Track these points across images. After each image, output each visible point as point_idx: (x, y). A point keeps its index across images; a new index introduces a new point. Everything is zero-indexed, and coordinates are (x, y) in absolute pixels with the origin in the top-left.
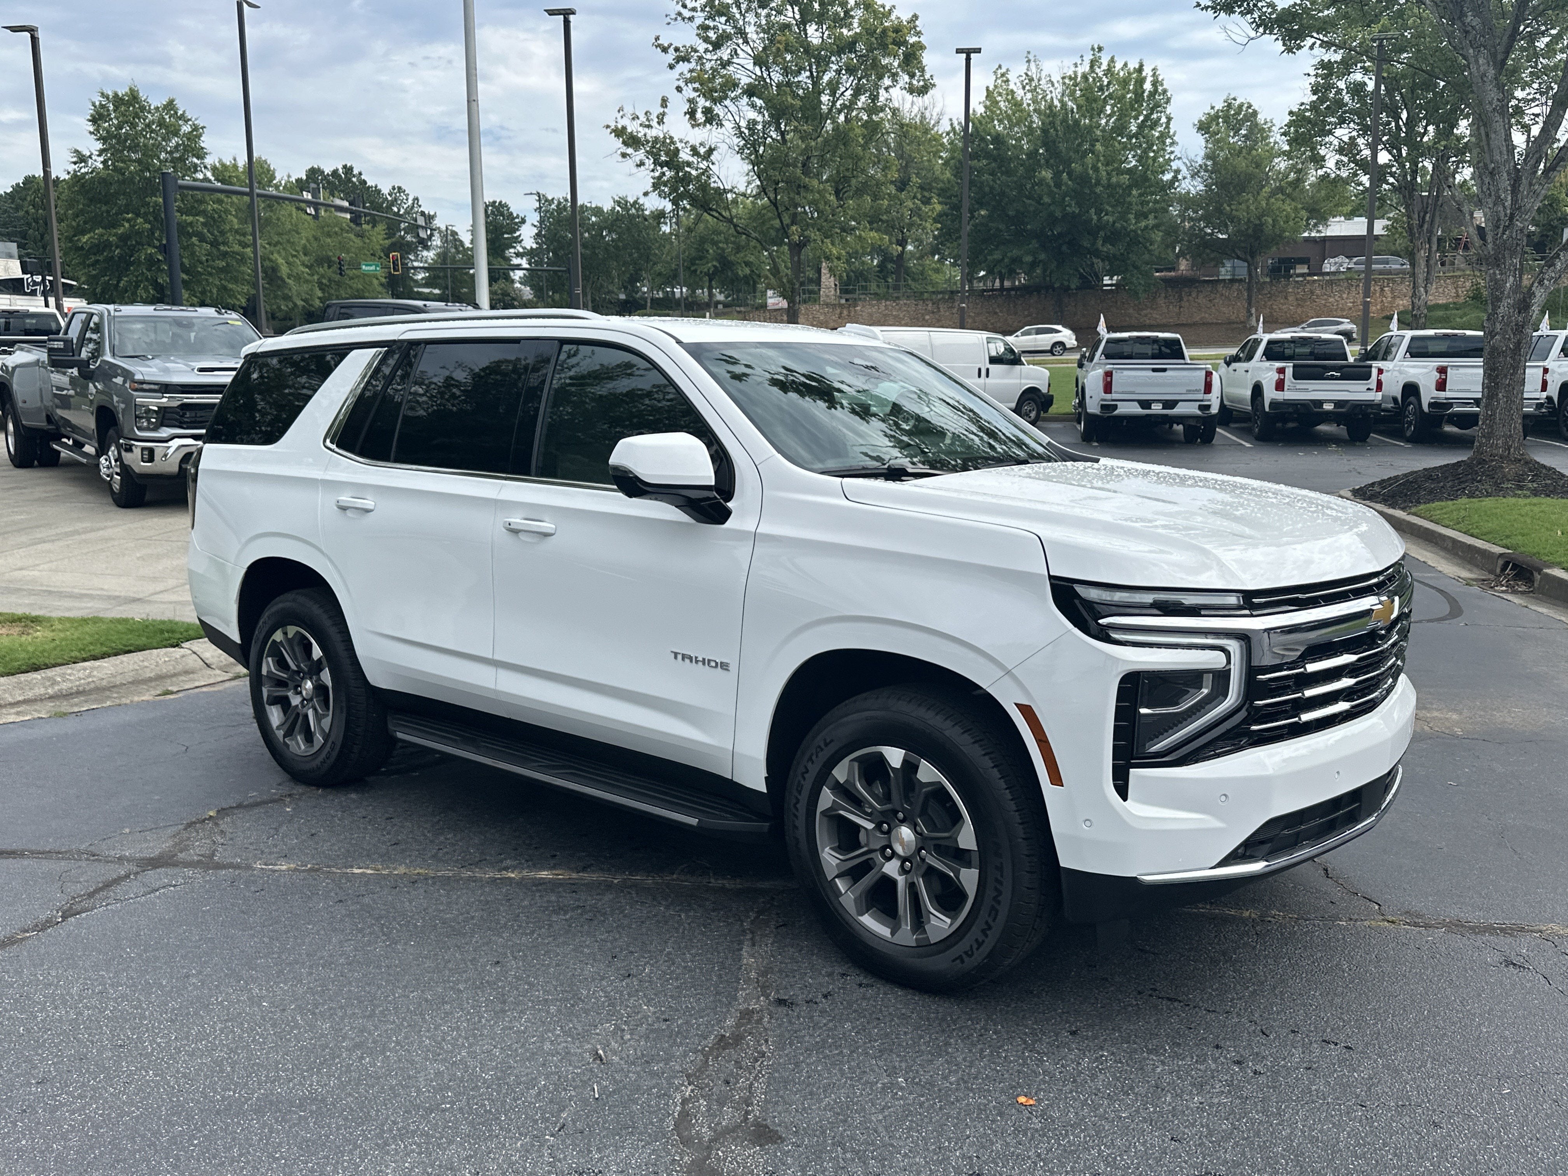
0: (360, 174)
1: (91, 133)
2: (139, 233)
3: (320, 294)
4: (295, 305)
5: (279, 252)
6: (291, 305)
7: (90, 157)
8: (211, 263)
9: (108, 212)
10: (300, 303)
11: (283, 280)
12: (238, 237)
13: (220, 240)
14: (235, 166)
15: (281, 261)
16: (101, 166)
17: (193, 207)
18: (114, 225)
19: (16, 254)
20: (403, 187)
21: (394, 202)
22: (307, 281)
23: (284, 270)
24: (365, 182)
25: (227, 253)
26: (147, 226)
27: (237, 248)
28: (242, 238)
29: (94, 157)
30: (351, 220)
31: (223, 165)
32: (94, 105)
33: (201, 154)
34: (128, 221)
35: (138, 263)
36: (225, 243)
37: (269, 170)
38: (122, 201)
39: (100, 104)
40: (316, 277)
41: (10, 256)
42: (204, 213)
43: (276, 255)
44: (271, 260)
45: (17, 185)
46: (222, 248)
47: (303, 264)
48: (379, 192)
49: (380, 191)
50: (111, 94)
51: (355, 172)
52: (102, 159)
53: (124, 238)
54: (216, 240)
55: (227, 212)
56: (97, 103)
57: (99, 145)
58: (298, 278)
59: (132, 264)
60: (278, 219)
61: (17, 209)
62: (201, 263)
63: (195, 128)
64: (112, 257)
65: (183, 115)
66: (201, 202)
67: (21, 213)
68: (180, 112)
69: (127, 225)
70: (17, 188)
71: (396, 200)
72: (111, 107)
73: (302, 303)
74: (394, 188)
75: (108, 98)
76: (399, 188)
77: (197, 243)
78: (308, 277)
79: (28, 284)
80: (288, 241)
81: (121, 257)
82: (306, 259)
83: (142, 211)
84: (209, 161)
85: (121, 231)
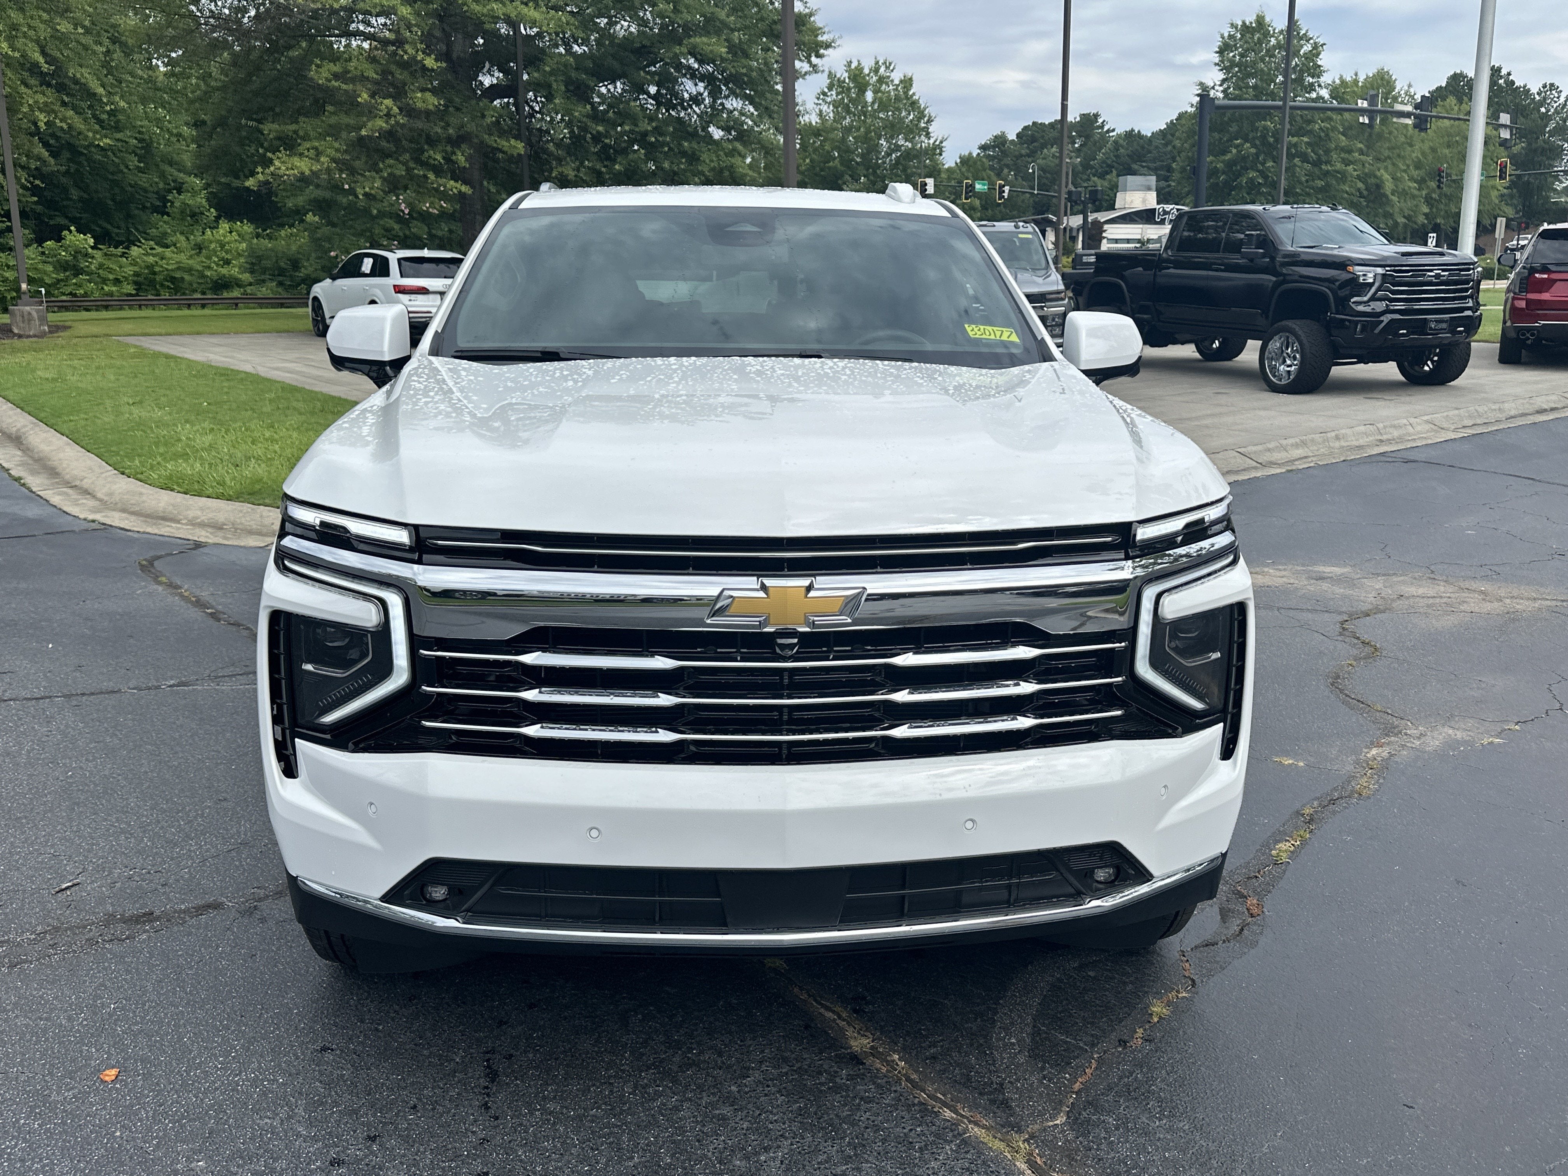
0: (1509, 74)
1: (1216, 64)
2: (1244, 158)
3: (1426, 210)
4: (1396, 224)
5: (1386, 168)
6: (1390, 223)
7: (1213, 88)
8: (1311, 183)
9: (1221, 139)
10: (1401, 220)
11: (1386, 196)
12: (1342, 155)
13: (1324, 158)
14: (1356, 82)
15: (1386, 176)
16: (1221, 95)
17: (1301, 128)
18: (1224, 152)
19: (1154, 187)
20: (1557, 84)
21: (1542, 103)
22: (1414, 197)
23: (1389, 186)
24: (1513, 82)
25: (1328, 172)
26: (1253, 150)
27: (1339, 166)
28: (1346, 156)
29: (1217, 88)
30: (1415, 126)
31: (1343, 82)
32: (1223, 37)
33: (1317, 72)
34: (1237, 147)
35: (1239, 187)
36: (1328, 162)
37: (1388, 82)
38: (1234, 128)
39: (1229, 35)
40: (1424, 193)
41: (1149, 189)
42: (1310, 133)
43: (1382, 171)
44: (1376, 177)
45: (1172, 121)
46: (1323, 167)
47: (1412, 179)
48: (1527, 92)
49: (1529, 90)
50: (1240, 23)
51: (1504, 72)
52: (1221, 88)
53: (1230, 164)
54: (1319, 159)
55: (1334, 129)
56: (1226, 35)
57: (1221, 76)
58: (1403, 194)
59: (1234, 188)
60: (1390, 133)
61: (1166, 145)
62: (1300, 183)
63: (1316, 46)
64: (1217, 184)
65: (1305, 34)
66: (1309, 122)
67: (1170, 148)
68: (1302, 32)
69: (1234, 151)
70: (1171, 126)
71: (1545, 99)
72: (1239, 36)
73: (1404, 220)
74: (1545, 86)
75: (1236, 28)
76: (1552, 85)
77: (1299, 164)
78: (1416, 192)
79: (1159, 214)
80: (1399, 156)
81: (1226, 183)
82: (1415, 173)
83: (1251, 136)
84: (1326, 79)
85: (1228, 157)
